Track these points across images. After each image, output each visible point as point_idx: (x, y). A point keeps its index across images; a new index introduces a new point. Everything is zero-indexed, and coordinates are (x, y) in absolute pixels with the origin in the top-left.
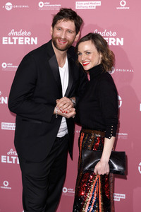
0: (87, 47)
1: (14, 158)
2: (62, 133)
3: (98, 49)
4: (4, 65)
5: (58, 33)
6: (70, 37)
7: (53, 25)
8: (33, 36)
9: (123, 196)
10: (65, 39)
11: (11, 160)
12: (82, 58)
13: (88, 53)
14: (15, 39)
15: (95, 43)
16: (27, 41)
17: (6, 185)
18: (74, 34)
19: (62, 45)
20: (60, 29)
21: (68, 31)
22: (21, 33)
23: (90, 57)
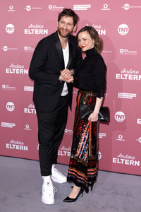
0: (84, 35)
1: (32, 110)
2: (64, 93)
3: (92, 37)
4: (26, 48)
5: (62, 25)
6: (70, 28)
7: (59, 20)
8: (45, 28)
9: (105, 135)
10: (66, 29)
11: (31, 111)
12: (81, 43)
13: (85, 39)
14: (33, 30)
15: (90, 33)
16: (41, 32)
17: (27, 127)
18: (72, 26)
19: (64, 33)
20: (63, 22)
21: (69, 24)
22: (37, 26)
23: (86, 42)
